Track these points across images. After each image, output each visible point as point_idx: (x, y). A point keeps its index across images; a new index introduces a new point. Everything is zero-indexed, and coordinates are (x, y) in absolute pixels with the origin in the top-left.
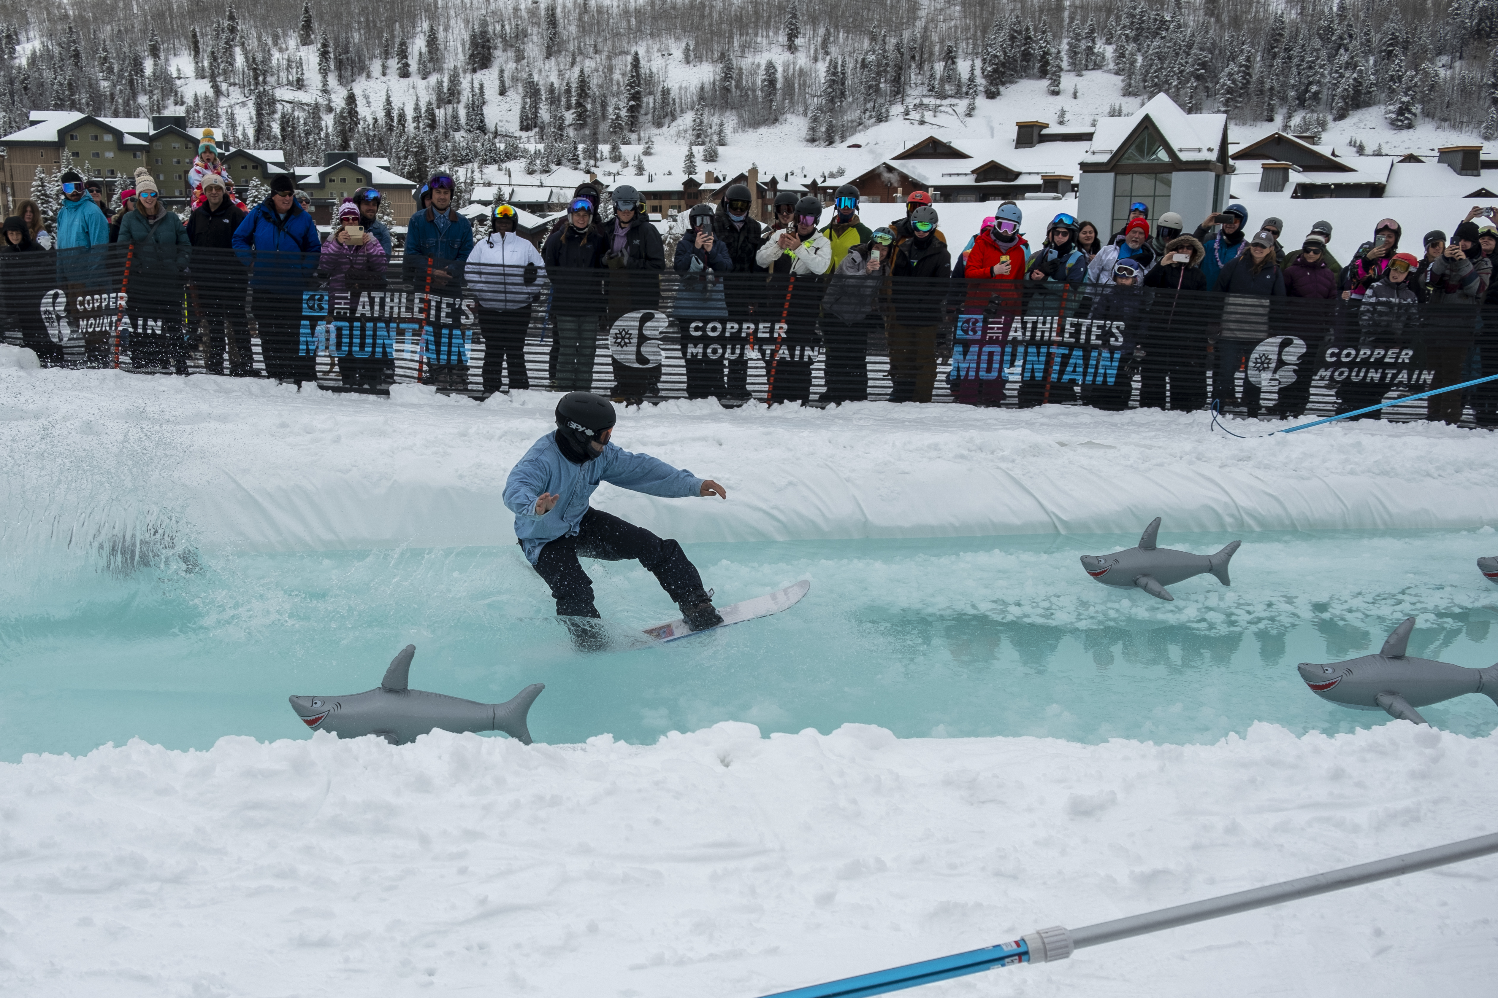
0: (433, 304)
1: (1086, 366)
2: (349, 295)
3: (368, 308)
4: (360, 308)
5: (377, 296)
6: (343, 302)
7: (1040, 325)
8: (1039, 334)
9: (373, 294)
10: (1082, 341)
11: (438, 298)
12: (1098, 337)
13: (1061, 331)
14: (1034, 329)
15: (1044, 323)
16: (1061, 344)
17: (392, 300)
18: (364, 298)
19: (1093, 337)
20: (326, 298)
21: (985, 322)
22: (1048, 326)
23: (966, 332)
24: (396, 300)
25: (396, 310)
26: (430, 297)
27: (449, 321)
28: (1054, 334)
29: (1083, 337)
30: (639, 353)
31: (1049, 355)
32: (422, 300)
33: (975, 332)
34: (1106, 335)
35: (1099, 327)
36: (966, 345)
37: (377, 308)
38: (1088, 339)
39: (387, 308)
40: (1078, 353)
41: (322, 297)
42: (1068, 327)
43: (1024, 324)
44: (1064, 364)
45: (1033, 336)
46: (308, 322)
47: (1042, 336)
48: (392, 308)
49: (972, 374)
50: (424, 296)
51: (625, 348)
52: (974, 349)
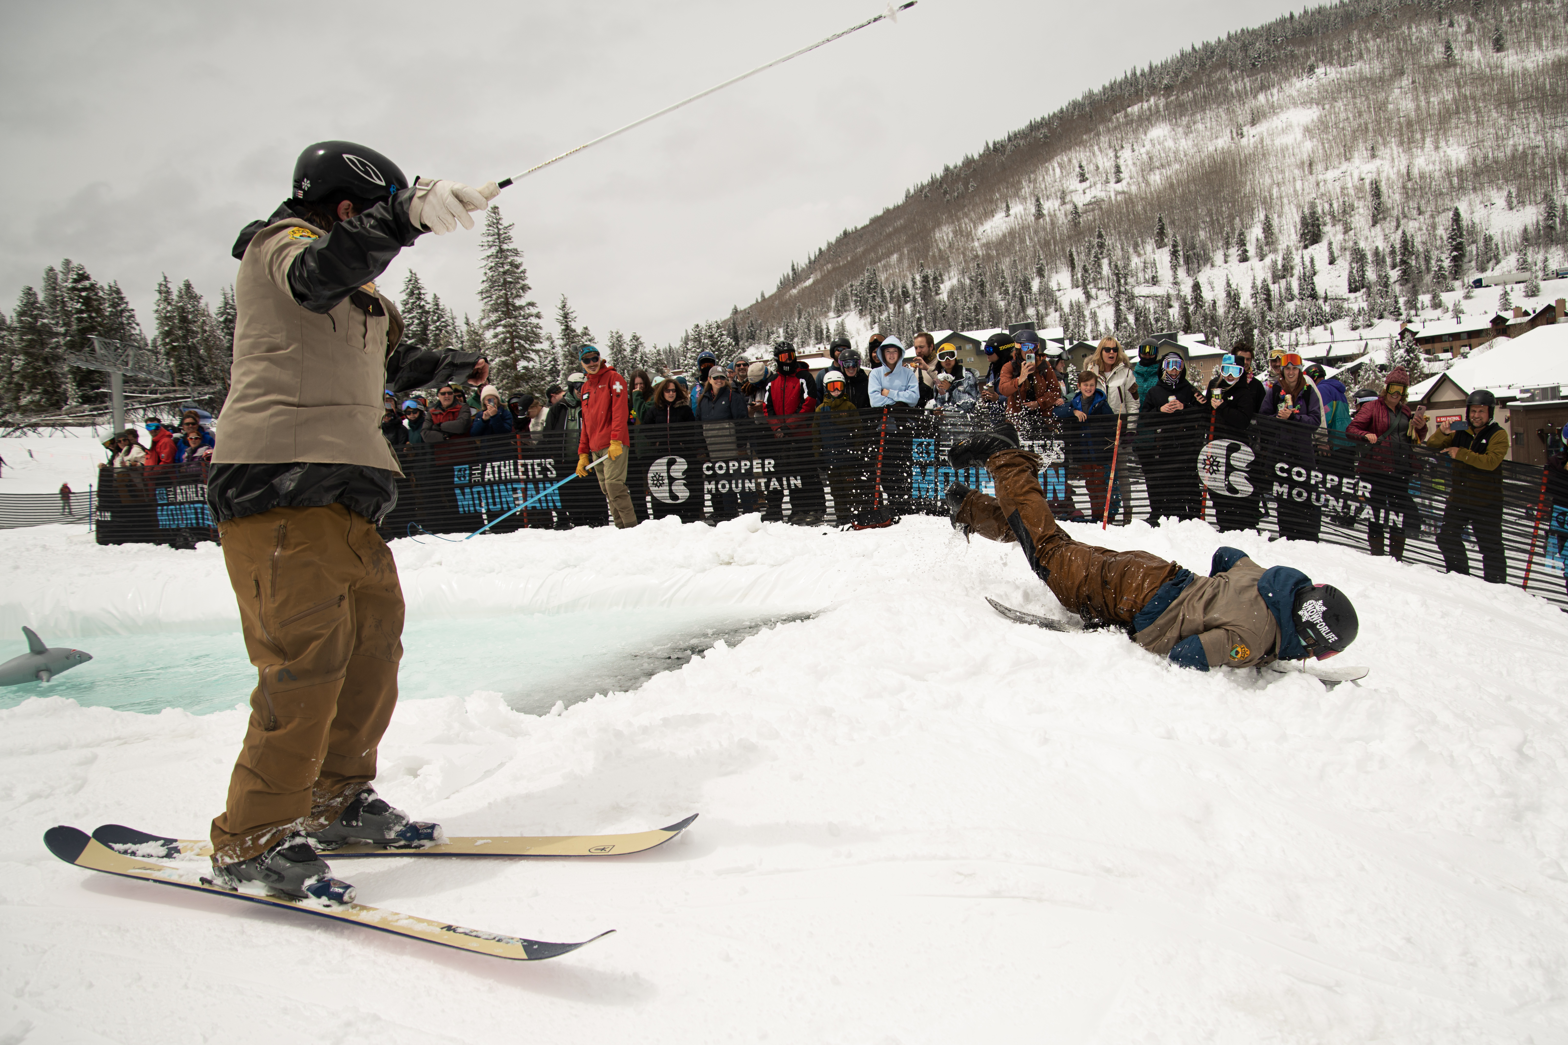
7: (502, 468)
8: (503, 475)
10: (531, 477)
12: (540, 473)
13: (516, 471)
14: (500, 472)
15: (505, 466)
16: (519, 481)
19: (537, 473)
22: (508, 468)
23: (459, 478)
28: (512, 474)
29: (530, 473)
33: (464, 477)
34: (544, 470)
35: (538, 465)
38: (534, 475)
40: (531, 486)
42: (519, 467)
43: (493, 468)
45: (500, 477)
47: (506, 476)
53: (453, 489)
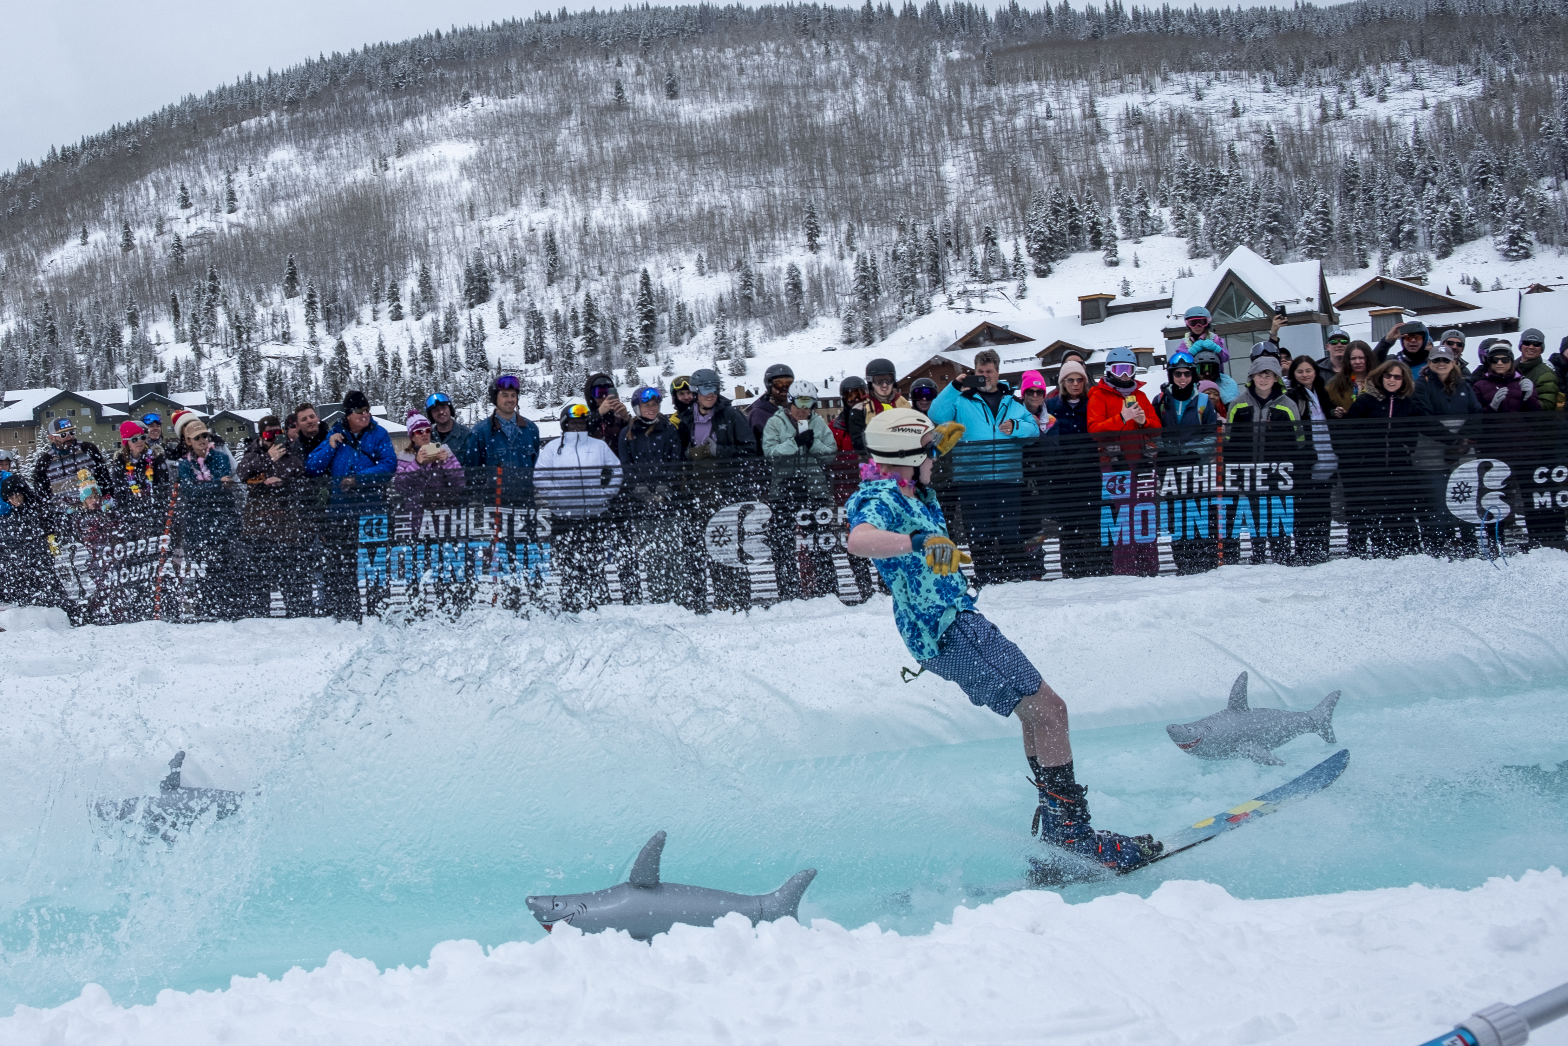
0: (505, 517)
1: (1256, 517)
2: (410, 516)
3: (432, 528)
4: (423, 529)
5: (442, 514)
6: (403, 524)
7: (1196, 476)
8: (1196, 485)
9: (437, 513)
10: (1247, 489)
11: (509, 511)
12: (1264, 482)
13: (1221, 480)
14: (1190, 481)
15: (1201, 474)
16: (1225, 494)
17: (459, 518)
18: (427, 518)
19: (1259, 483)
20: (385, 521)
21: (1135, 478)
22: (1206, 475)
23: (1112, 491)
24: (463, 517)
25: (463, 527)
26: (501, 510)
27: (524, 535)
28: (1213, 484)
29: (1247, 484)
30: (741, 551)
31: (1213, 509)
32: (492, 514)
33: (1122, 490)
34: (1273, 478)
35: (1264, 471)
36: (1115, 506)
37: (442, 528)
38: (1253, 486)
39: (454, 527)
40: (1244, 502)
41: (380, 520)
42: (1228, 474)
43: (1178, 475)
44: (1230, 516)
45: (1190, 489)
46: (365, 551)
47: (1201, 487)
48: (458, 526)
49: (1126, 539)
50: (493, 509)
51: (725, 547)
52: (1124, 509)
53: (1099, 508)
